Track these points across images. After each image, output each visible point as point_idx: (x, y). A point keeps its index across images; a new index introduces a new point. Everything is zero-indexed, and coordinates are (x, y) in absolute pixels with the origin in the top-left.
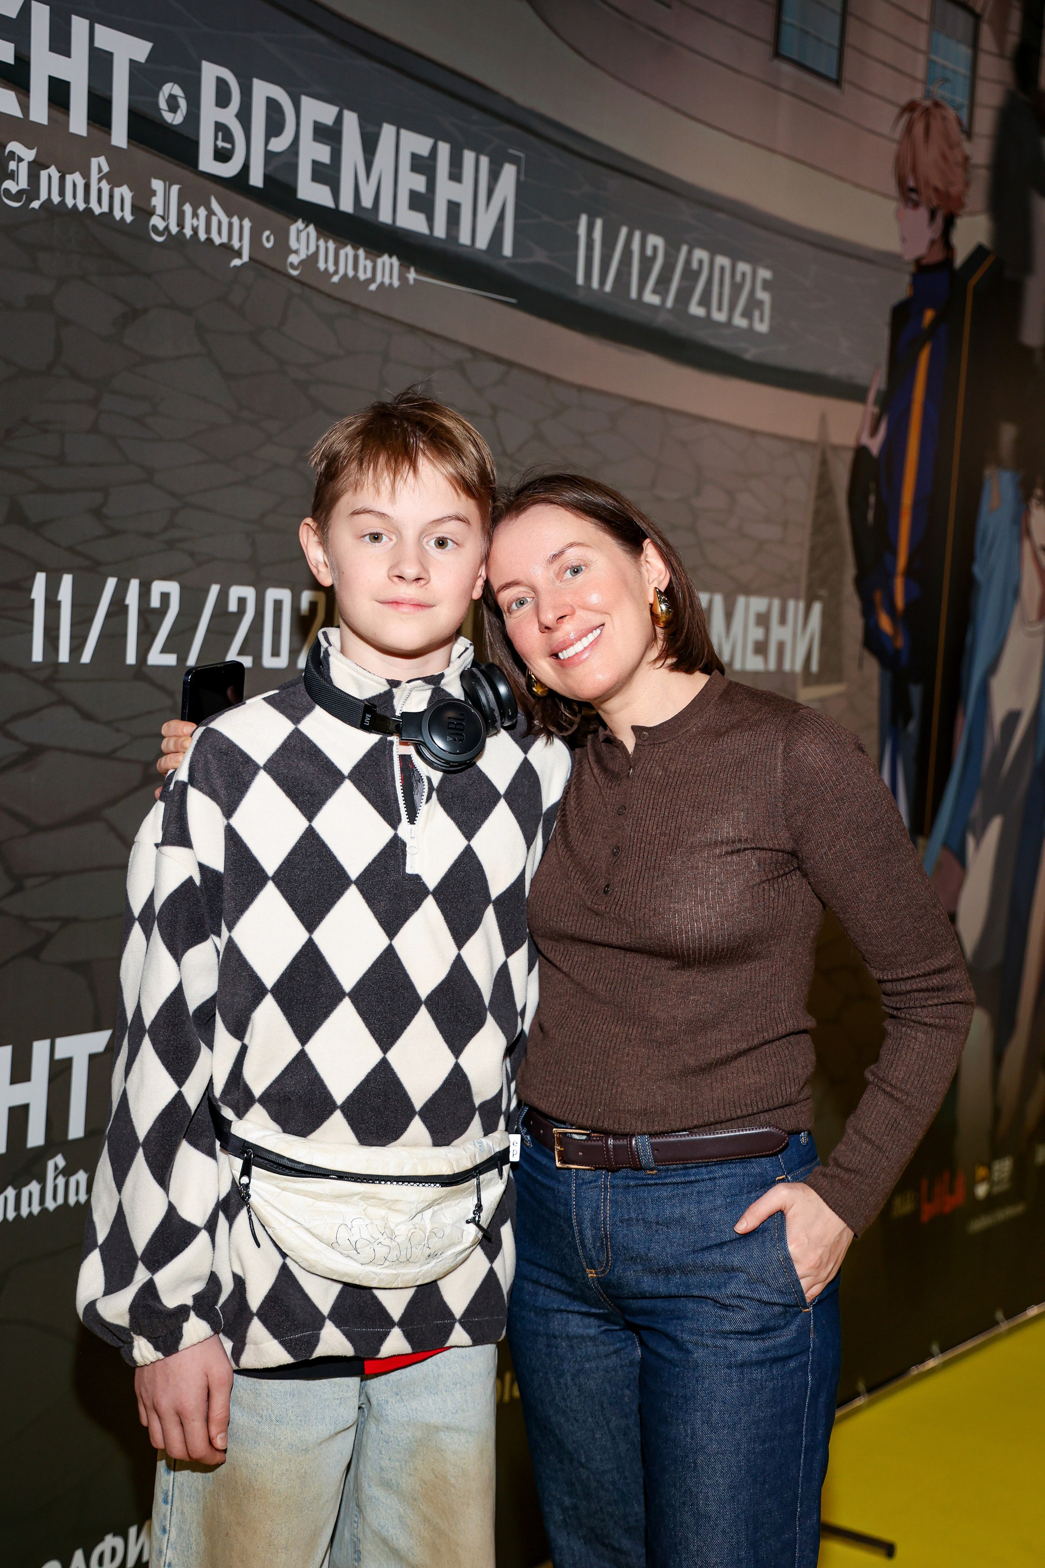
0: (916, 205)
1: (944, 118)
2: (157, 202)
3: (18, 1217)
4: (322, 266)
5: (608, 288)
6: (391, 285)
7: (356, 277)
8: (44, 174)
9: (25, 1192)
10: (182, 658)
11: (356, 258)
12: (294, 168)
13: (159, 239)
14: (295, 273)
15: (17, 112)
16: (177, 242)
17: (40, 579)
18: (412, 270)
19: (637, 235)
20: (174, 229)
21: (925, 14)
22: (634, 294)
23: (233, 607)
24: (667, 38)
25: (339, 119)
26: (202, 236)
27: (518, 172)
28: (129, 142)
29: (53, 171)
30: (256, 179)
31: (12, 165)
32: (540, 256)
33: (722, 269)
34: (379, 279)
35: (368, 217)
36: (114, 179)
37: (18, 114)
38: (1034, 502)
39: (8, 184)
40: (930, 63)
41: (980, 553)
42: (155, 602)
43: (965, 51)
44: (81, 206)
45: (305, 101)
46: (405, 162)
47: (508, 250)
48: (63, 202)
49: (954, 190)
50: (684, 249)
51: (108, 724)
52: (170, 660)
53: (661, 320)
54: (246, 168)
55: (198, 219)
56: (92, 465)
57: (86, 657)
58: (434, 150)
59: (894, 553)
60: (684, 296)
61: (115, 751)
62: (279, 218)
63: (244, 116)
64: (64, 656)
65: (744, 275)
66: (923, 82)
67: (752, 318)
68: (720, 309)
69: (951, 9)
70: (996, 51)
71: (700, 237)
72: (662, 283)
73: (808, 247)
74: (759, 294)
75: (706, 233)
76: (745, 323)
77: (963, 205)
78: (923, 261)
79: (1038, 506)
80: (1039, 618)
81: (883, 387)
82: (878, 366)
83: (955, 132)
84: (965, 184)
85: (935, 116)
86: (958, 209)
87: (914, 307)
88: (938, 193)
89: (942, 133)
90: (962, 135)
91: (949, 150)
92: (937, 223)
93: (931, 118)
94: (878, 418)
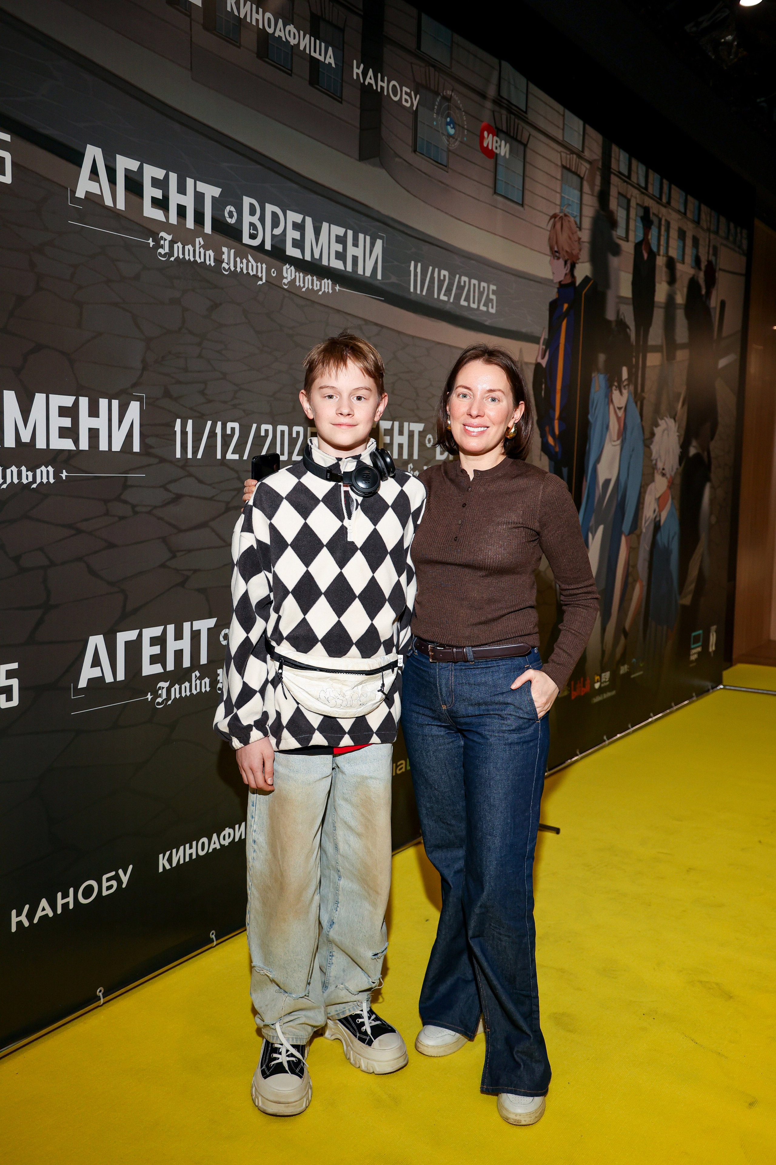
0: (558, 258)
1: (569, 221)
2: (225, 257)
3: (181, 696)
4: (298, 284)
5: (424, 293)
6: (328, 292)
7: (313, 289)
8: (176, 246)
9: (183, 686)
10: (241, 456)
11: (313, 280)
12: (284, 241)
13: (226, 273)
14: (286, 287)
15: (163, 219)
16: (234, 274)
17: (179, 421)
18: (337, 285)
19: (436, 270)
20: (232, 269)
21: (559, 176)
22: (436, 296)
23: (263, 433)
24: (447, 185)
25: (304, 220)
26: (245, 271)
27: (383, 243)
28: (212, 231)
29: (179, 244)
30: (268, 246)
31: (162, 242)
32: (394, 279)
33: (474, 285)
34: (323, 290)
35: (318, 263)
36: (206, 247)
37: (164, 220)
38: (614, 388)
39: (160, 250)
40: (562, 198)
41: (591, 410)
42: (229, 432)
43: (577, 193)
44: (192, 259)
45: (288, 212)
46: (333, 239)
47: (379, 277)
48: (184, 258)
49: (575, 252)
50: (457, 276)
51: (209, 485)
52: (236, 457)
53: (448, 307)
54: (263, 241)
55: (243, 264)
56: (199, 372)
57: (199, 456)
58: (346, 233)
59: (554, 410)
60: (458, 297)
61: (214, 496)
62: (278, 263)
63: (262, 219)
64: (190, 456)
65: (484, 288)
66: (559, 205)
67: (488, 307)
68: (474, 303)
69: (570, 175)
70: (590, 193)
71: (464, 271)
72: (448, 291)
73: (511, 275)
74: (491, 296)
75: (468, 270)
76: (485, 309)
77: (579, 259)
78: (562, 283)
79: (616, 390)
80: (618, 439)
81: (547, 337)
82: (544, 328)
83: (574, 227)
84: (579, 249)
85: (565, 220)
86: (577, 260)
87: (559, 303)
88: (568, 253)
89: (568, 228)
90: (577, 229)
91: (572, 235)
92: (568, 266)
93: (563, 221)
94: (545, 351)
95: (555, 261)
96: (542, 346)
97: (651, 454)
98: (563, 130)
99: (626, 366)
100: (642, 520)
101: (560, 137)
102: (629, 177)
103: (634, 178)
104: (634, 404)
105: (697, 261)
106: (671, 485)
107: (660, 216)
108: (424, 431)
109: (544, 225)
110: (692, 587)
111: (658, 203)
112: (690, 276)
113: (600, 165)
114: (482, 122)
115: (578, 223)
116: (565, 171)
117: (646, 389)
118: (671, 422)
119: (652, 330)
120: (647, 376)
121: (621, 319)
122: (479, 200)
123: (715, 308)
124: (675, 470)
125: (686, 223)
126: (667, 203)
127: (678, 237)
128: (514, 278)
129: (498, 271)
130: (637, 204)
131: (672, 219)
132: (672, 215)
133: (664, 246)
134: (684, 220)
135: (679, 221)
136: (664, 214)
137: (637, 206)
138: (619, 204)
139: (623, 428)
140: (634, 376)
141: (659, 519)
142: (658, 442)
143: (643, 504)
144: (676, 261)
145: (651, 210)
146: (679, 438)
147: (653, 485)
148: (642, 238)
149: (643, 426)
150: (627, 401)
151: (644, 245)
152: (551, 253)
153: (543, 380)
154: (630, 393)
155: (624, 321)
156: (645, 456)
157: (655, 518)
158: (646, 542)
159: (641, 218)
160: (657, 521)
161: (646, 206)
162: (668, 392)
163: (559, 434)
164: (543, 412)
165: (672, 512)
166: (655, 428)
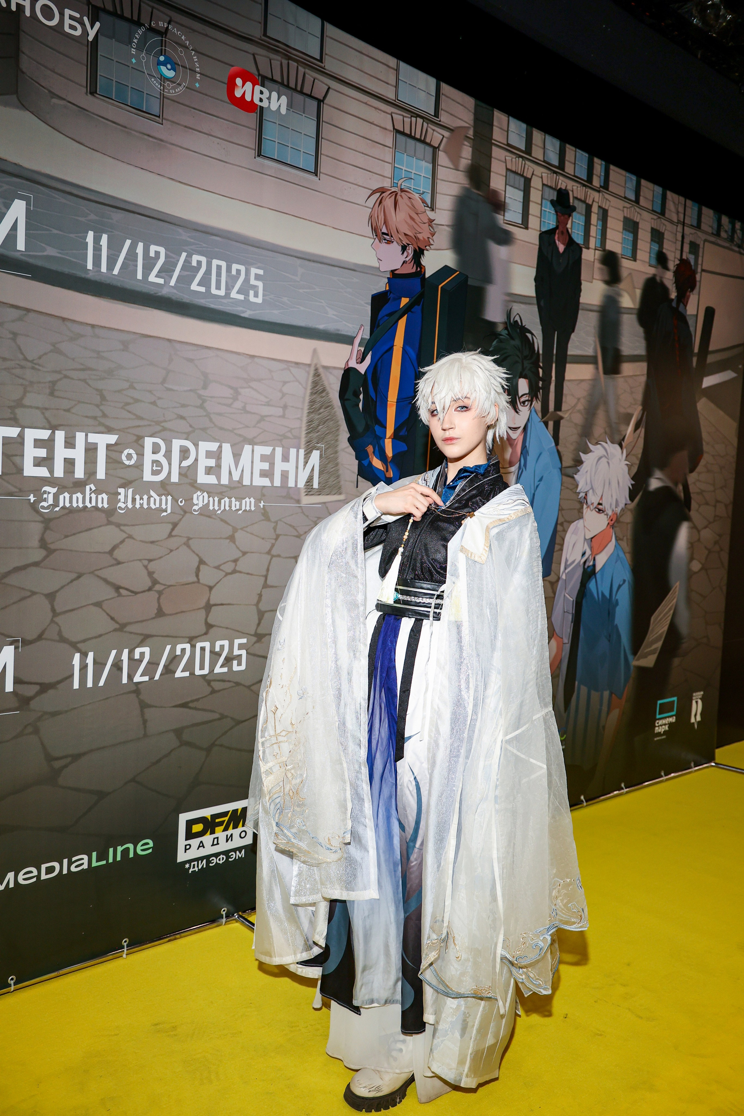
0: (389, 242)
1: (409, 198)
5: (116, 272)
19: (140, 244)
21: (389, 142)
22: (140, 276)
24: (161, 140)
27: (28, 204)
32: (51, 251)
33: (219, 268)
40: (394, 169)
43: (425, 165)
47: (21, 245)
49: (422, 237)
50: (184, 255)
53: (164, 292)
60: (185, 280)
65: (238, 271)
66: (390, 178)
67: (247, 295)
68: (218, 287)
69: (411, 142)
70: (452, 167)
71: (198, 249)
72: (165, 272)
73: (295, 259)
74: (253, 282)
75: (204, 247)
76: (241, 297)
77: (430, 245)
78: (395, 272)
81: (367, 336)
82: (362, 325)
83: (420, 206)
84: (430, 233)
85: (401, 196)
86: (426, 246)
87: (391, 296)
88: (407, 237)
89: (408, 206)
90: (426, 208)
91: (416, 215)
92: (408, 253)
93: (398, 197)
94: (364, 353)
95: (384, 245)
96: (357, 348)
97: (577, 486)
98: (396, 87)
99: (525, 377)
100: (560, 564)
101: (391, 95)
102: (528, 150)
103: (537, 153)
104: (543, 424)
105: (661, 259)
106: (615, 522)
107: (589, 201)
108: (116, 444)
109: (361, 201)
110: (659, 645)
111: (584, 185)
112: (650, 276)
113: (471, 133)
114: (233, 66)
115: (429, 202)
116: (401, 138)
117: (564, 407)
118: (614, 449)
120: (565, 391)
121: (516, 322)
122: (226, 162)
123: (697, 315)
124: (622, 505)
125: (638, 213)
126: (601, 186)
127: (624, 229)
128: (299, 261)
129: (268, 252)
130: (543, 185)
131: (612, 206)
132: (610, 201)
133: (596, 238)
134: (635, 209)
135: (625, 209)
136: (596, 199)
137: (544, 187)
138: (507, 183)
139: (521, 453)
140: (541, 391)
141: (591, 563)
142: (587, 472)
143: (562, 545)
144: (620, 256)
145: (571, 193)
146: (630, 467)
147: (579, 523)
148: (554, 226)
149: (559, 452)
150: (529, 419)
151: (558, 234)
152: (374, 234)
153: (361, 389)
154: (533, 410)
155: (520, 324)
156: (563, 488)
157: (585, 562)
158: (567, 591)
159: (552, 202)
160: (588, 567)
161: (560, 189)
162: (607, 412)
163: (393, 456)
164: (360, 428)
165: (618, 555)
166: (581, 454)
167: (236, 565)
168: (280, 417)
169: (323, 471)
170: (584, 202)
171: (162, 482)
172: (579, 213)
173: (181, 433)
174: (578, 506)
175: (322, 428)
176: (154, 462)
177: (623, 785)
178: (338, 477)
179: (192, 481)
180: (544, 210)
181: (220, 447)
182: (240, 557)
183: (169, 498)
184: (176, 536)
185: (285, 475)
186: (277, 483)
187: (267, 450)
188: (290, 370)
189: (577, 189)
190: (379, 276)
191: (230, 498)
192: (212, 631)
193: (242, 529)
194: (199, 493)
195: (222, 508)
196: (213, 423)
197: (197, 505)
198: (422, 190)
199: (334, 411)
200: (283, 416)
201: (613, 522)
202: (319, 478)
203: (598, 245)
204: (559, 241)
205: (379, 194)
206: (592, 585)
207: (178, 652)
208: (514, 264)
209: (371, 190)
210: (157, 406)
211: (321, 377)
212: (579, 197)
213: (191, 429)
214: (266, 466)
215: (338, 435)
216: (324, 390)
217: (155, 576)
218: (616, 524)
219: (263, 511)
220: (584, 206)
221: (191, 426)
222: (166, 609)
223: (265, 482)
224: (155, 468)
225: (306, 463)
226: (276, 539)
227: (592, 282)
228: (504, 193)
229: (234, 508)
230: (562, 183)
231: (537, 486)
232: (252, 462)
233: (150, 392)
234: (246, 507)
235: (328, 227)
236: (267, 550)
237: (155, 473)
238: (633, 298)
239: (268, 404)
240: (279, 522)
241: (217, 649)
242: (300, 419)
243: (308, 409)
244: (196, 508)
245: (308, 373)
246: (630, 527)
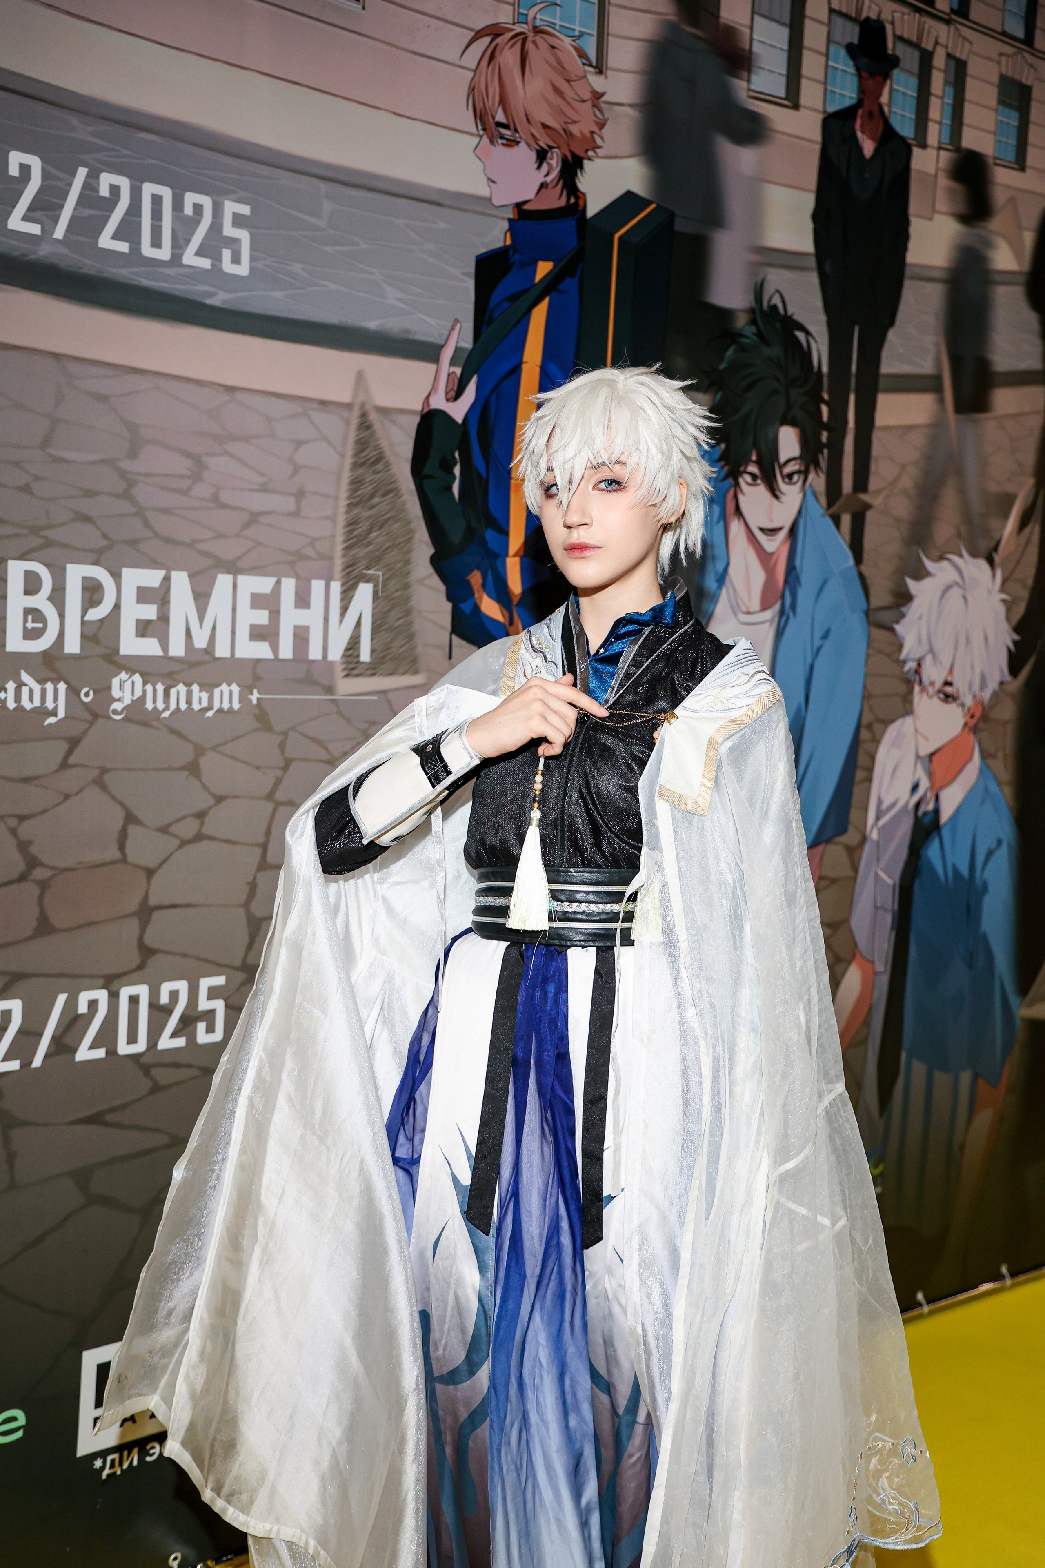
0: (511, 143)
1: (552, 47)
33: (157, 200)
49: (578, 130)
50: (82, 173)
53: (43, 252)
60: (86, 225)
65: (198, 208)
66: (513, 5)
67: (217, 258)
68: (156, 243)
71: (111, 159)
72: (42, 209)
73: (314, 180)
74: (229, 230)
75: (124, 156)
76: (205, 263)
77: (595, 147)
78: (526, 207)
79: (754, 484)
80: (764, 608)
81: (468, 343)
82: (456, 321)
83: (574, 63)
84: (596, 123)
85: (534, 43)
86: (587, 151)
87: (516, 258)
88: (548, 131)
89: (550, 65)
90: (587, 68)
91: (565, 84)
92: (550, 165)
93: (529, 45)
94: (461, 380)
95: (499, 151)
96: (447, 368)
97: (900, 647)
99: (793, 423)
100: (866, 809)
104: (829, 521)
106: (979, 721)
107: (928, 45)
109: (452, 55)
111: (918, 10)
115: (592, 55)
117: (874, 483)
118: (977, 569)
119: (892, 335)
120: (876, 449)
121: (774, 308)
124: (993, 685)
125: (1031, 66)
126: (953, 11)
127: (1001, 102)
128: (323, 186)
129: (258, 165)
130: (832, 11)
131: (976, 54)
132: (971, 43)
133: (940, 123)
134: (1024, 57)
135: (1004, 59)
136: (943, 40)
137: (834, 16)
138: (756, 9)
139: (786, 581)
140: (825, 451)
141: (931, 806)
142: (920, 618)
143: (870, 770)
144: (991, 161)
145: (889, 28)
146: (1009, 606)
147: (905, 725)
148: (854, 102)
149: (862, 577)
150: (800, 512)
151: (862, 118)
152: (480, 127)
153: (457, 455)
154: (809, 492)
155: (782, 311)
156: (871, 651)
157: (918, 805)
158: (882, 863)
159: (851, 50)
160: (925, 814)
161: (868, 19)
162: (962, 491)
163: (524, 593)
164: (456, 535)
165: (986, 789)
166: (910, 582)
167: (202, 824)
168: (290, 514)
169: (381, 625)
170: (916, 46)
171: (45, 652)
172: (905, 71)
173: (84, 550)
174: (903, 688)
175: (376, 537)
176: (28, 611)
177: (1004, 1270)
178: (411, 637)
179: (108, 651)
180: (833, 67)
181: (167, 579)
182: (210, 808)
183: (62, 686)
184: (76, 766)
185: (301, 636)
186: (286, 651)
187: (264, 584)
188: (309, 418)
189: (902, 19)
190: (491, 215)
191: (188, 685)
192: (153, 961)
193: (214, 749)
194: (124, 675)
195: (173, 706)
196: (151, 528)
197: (119, 700)
198: (578, 28)
199: (400, 500)
200: (296, 514)
201: (974, 720)
202: (372, 640)
203: (946, 138)
204: (863, 132)
205: (487, 40)
206: (933, 852)
207: (82, 1008)
208: (771, 186)
209: (471, 29)
210: (32, 494)
211: (374, 431)
212: (906, 36)
213: (105, 543)
214: (262, 617)
215: (410, 551)
216: (380, 458)
217: (34, 850)
218: (981, 725)
219: (257, 712)
220: (917, 54)
221: (105, 536)
222: (57, 919)
223: (262, 650)
224: (30, 625)
225: (344, 609)
226: (285, 769)
227: (931, 219)
228: (747, 31)
229: (196, 706)
230: (870, 7)
231: (819, 649)
232: (234, 610)
233: (17, 464)
234: (221, 703)
235: (383, 113)
236: (266, 791)
237: (30, 635)
238: (1017, 250)
239: (265, 488)
240: (290, 733)
241: (164, 999)
242: (332, 519)
243: (349, 498)
244: (117, 706)
245: (348, 423)
246: (1010, 730)
